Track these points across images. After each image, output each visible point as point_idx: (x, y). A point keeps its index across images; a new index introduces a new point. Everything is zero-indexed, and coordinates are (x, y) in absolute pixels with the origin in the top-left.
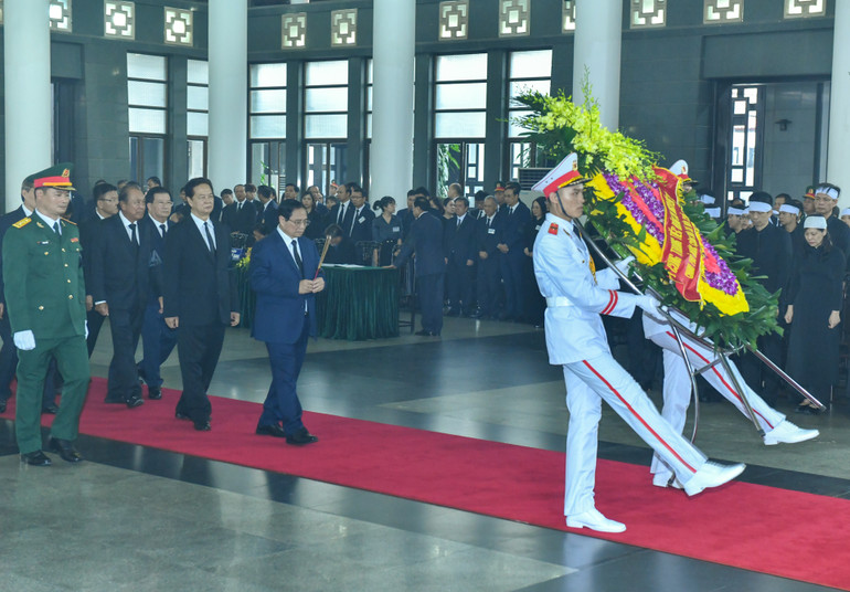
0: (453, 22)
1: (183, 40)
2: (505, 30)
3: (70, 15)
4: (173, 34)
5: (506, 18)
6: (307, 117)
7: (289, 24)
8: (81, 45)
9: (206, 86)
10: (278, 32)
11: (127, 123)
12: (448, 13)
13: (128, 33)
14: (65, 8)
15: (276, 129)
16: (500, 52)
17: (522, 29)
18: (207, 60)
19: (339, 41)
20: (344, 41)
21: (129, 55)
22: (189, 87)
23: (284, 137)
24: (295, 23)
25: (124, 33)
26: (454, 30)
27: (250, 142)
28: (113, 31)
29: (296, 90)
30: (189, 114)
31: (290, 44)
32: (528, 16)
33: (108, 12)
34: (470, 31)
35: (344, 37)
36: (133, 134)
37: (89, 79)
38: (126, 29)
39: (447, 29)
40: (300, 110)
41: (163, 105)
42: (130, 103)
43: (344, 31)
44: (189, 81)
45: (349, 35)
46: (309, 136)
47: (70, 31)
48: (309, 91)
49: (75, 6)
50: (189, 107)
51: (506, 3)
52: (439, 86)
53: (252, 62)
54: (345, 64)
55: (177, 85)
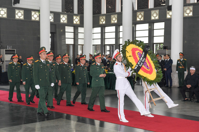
1: (78, 23)
2: (153, 18)
3: (53, 18)
4: (75, 22)
5: (153, 15)
6: (105, 40)
7: (101, 18)
8: (56, 25)
9: (83, 33)
11: (65, 42)
12: (139, 15)
13: (66, 22)
14: (52, 17)
15: (98, 42)
16: (151, 23)
17: (157, 18)
18: (83, 27)
19: (113, 22)
20: (114, 22)
21: (66, 27)
22: (79, 33)
23: (100, 44)
24: (103, 18)
25: (65, 22)
26: (140, 18)
27: (93, 45)
28: (62, 21)
29: (103, 33)
30: (79, 39)
31: (101, 23)
32: (158, 15)
33: (61, 17)
34: (144, 19)
35: (114, 21)
36: (67, 44)
37: (57, 32)
38: (65, 21)
39: (139, 18)
40: (104, 38)
41: (73, 37)
42: (66, 37)
43: (114, 20)
44: (79, 32)
45: (115, 20)
46: (106, 44)
47: (53, 22)
48: (106, 34)
49: (54, 16)
50: (79, 38)
51: (153, 12)
52: (136, 31)
53: (93, 27)
54: (114, 27)
55: (76, 33)
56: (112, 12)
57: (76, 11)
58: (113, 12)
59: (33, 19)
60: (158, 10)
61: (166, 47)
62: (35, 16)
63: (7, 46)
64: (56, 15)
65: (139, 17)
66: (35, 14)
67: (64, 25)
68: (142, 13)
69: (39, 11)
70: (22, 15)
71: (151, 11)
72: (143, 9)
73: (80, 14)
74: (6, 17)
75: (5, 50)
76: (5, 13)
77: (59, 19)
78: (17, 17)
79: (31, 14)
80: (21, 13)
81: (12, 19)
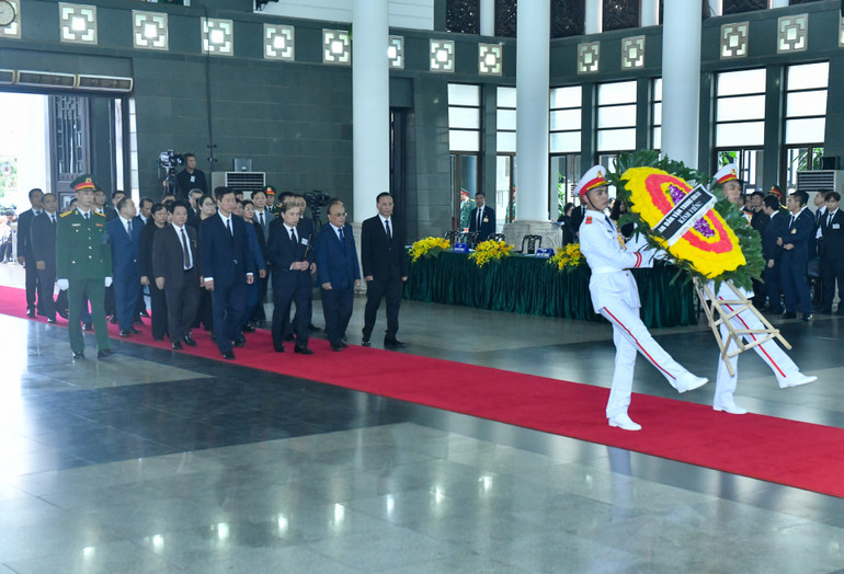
0: (734, 42)
1: (494, 70)
2: (783, 47)
3: (402, 54)
4: (486, 66)
5: (784, 36)
6: (600, 133)
7: (584, 52)
8: (412, 79)
9: (514, 109)
10: (574, 59)
11: (448, 143)
12: (729, 35)
13: (449, 67)
14: (399, 48)
15: (572, 143)
16: (777, 66)
17: (800, 45)
18: (515, 87)
19: (629, 64)
20: (633, 64)
21: (449, 85)
22: (498, 111)
23: (579, 150)
24: (589, 51)
25: (446, 67)
26: (734, 50)
27: (551, 155)
28: (437, 66)
29: (589, 109)
30: (498, 133)
31: (585, 69)
32: (805, 33)
33: (433, 50)
34: (749, 49)
35: (633, 61)
36: (453, 152)
37: (418, 105)
38: (447, 63)
39: (729, 48)
40: (593, 126)
41: (477, 127)
42: (450, 126)
43: (633, 57)
44: (498, 105)
45: (638, 59)
46: (600, 149)
47: (403, 67)
48: (601, 110)
49: (406, 47)
50: (498, 128)
51: (784, 23)
52: (719, 100)
53: (553, 87)
54: (634, 84)
55: (488, 109)
56: (624, 27)
57: (487, 25)
58: (631, 26)
59: (328, 57)
60: (806, 15)
61: (834, 158)
62: (334, 49)
63: (236, 160)
64: (415, 44)
65: (731, 45)
66: (336, 38)
67: (441, 82)
68: (744, 29)
69: (347, 28)
70: (287, 43)
71: (779, 19)
72: (745, 13)
73: (505, 36)
74: (232, 54)
75: (228, 175)
76: (226, 38)
77: (426, 56)
78: (270, 53)
79: (321, 38)
80: (285, 36)
81: (252, 59)
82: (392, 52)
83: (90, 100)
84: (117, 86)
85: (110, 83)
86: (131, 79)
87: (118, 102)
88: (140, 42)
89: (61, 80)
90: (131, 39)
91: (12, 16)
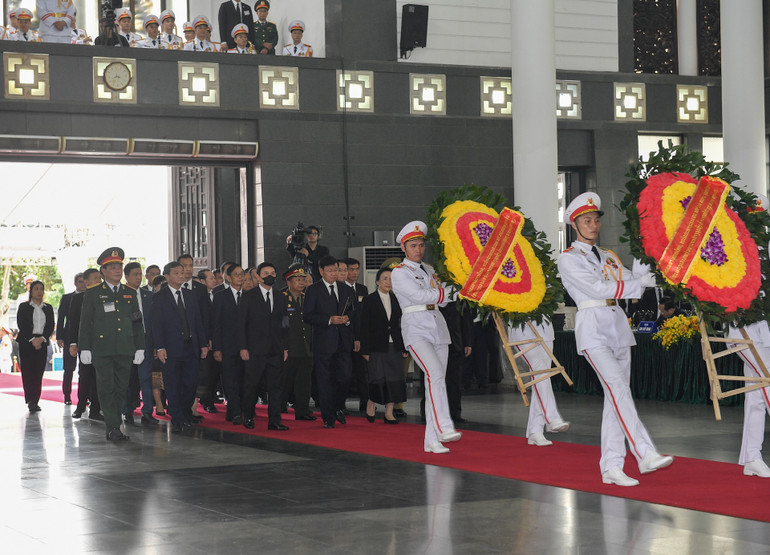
3: (579, 102)
4: (686, 112)
8: (591, 133)
13: (639, 115)
14: (575, 95)
18: (721, 136)
21: (640, 137)
25: (635, 115)
28: (623, 115)
33: (618, 96)
37: (599, 164)
38: (636, 111)
47: (580, 118)
49: (584, 93)
57: (688, 62)
59: (487, 109)
62: (495, 99)
63: (375, 233)
64: (595, 89)
66: (497, 87)
67: (629, 133)
70: (438, 95)
73: (710, 75)
74: (372, 111)
75: (367, 250)
76: (365, 92)
77: (610, 102)
78: (417, 107)
79: (478, 87)
80: (435, 86)
81: (395, 115)
82: (565, 100)
83: (216, 170)
84: (241, 153)
85: (233, 150)
86: (256, 144)
87: (243, 170)
88: (267, 101)
89: (179, 148)
90: (257, 98)
91: (127, 79)
